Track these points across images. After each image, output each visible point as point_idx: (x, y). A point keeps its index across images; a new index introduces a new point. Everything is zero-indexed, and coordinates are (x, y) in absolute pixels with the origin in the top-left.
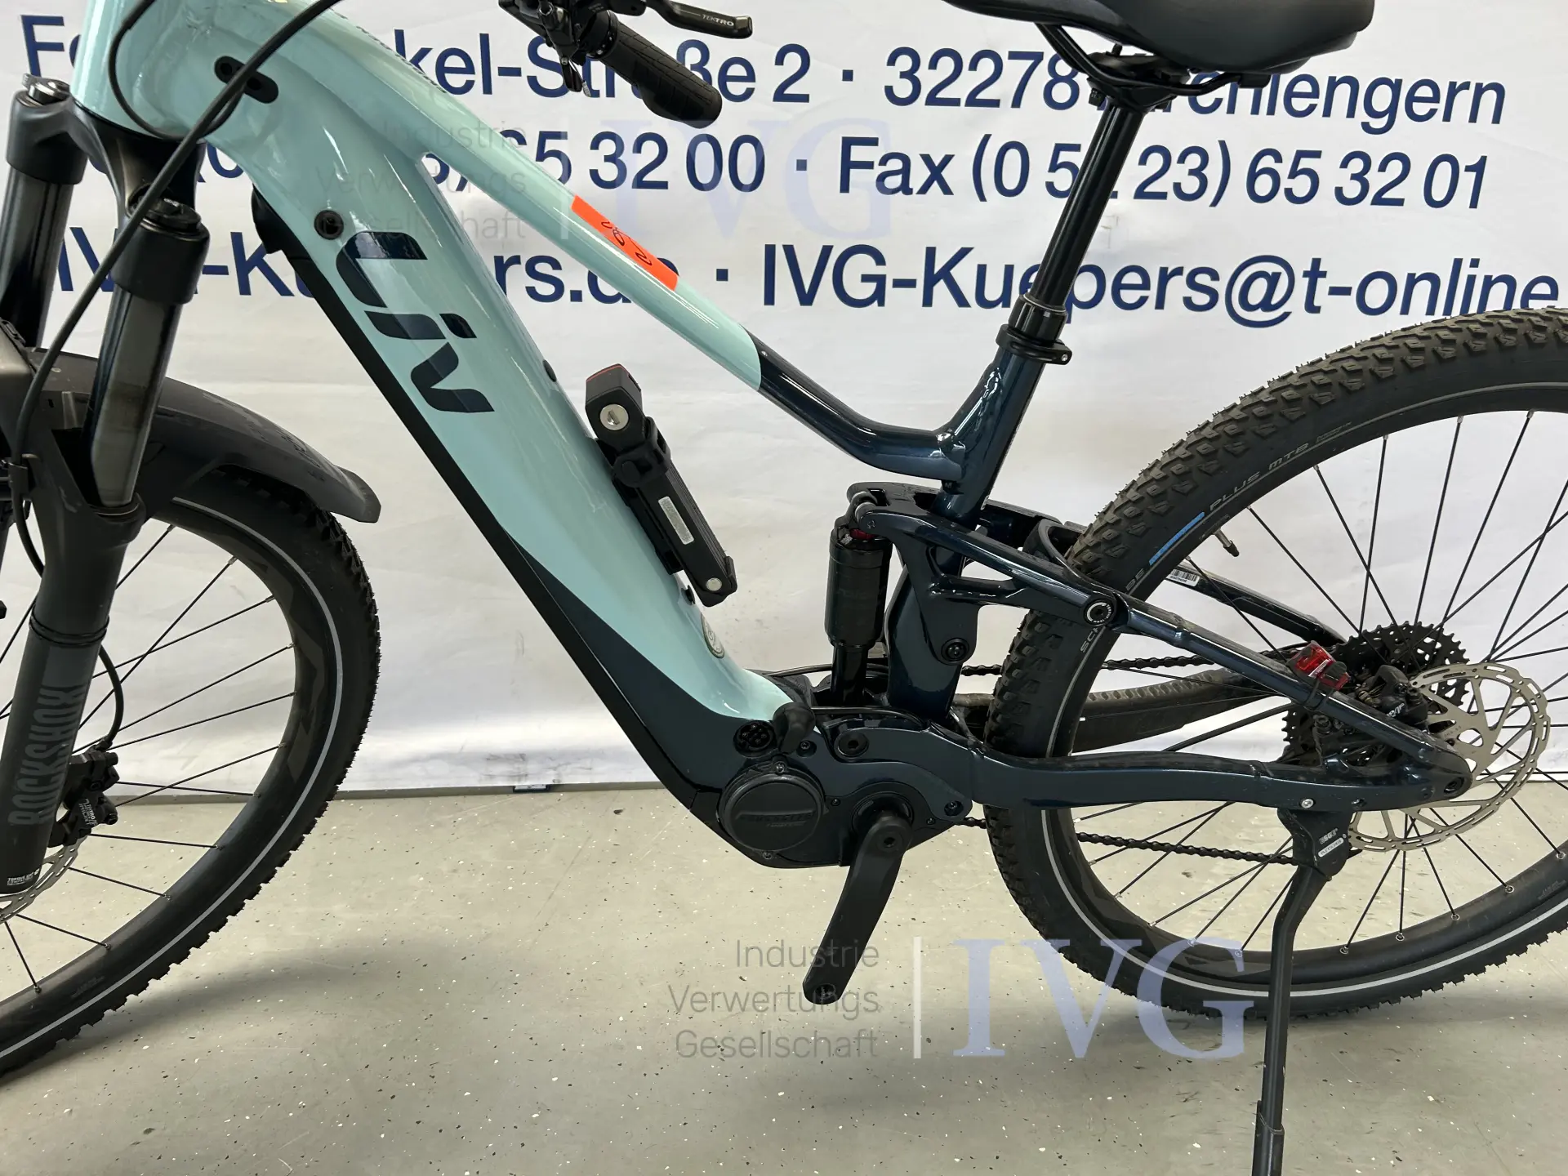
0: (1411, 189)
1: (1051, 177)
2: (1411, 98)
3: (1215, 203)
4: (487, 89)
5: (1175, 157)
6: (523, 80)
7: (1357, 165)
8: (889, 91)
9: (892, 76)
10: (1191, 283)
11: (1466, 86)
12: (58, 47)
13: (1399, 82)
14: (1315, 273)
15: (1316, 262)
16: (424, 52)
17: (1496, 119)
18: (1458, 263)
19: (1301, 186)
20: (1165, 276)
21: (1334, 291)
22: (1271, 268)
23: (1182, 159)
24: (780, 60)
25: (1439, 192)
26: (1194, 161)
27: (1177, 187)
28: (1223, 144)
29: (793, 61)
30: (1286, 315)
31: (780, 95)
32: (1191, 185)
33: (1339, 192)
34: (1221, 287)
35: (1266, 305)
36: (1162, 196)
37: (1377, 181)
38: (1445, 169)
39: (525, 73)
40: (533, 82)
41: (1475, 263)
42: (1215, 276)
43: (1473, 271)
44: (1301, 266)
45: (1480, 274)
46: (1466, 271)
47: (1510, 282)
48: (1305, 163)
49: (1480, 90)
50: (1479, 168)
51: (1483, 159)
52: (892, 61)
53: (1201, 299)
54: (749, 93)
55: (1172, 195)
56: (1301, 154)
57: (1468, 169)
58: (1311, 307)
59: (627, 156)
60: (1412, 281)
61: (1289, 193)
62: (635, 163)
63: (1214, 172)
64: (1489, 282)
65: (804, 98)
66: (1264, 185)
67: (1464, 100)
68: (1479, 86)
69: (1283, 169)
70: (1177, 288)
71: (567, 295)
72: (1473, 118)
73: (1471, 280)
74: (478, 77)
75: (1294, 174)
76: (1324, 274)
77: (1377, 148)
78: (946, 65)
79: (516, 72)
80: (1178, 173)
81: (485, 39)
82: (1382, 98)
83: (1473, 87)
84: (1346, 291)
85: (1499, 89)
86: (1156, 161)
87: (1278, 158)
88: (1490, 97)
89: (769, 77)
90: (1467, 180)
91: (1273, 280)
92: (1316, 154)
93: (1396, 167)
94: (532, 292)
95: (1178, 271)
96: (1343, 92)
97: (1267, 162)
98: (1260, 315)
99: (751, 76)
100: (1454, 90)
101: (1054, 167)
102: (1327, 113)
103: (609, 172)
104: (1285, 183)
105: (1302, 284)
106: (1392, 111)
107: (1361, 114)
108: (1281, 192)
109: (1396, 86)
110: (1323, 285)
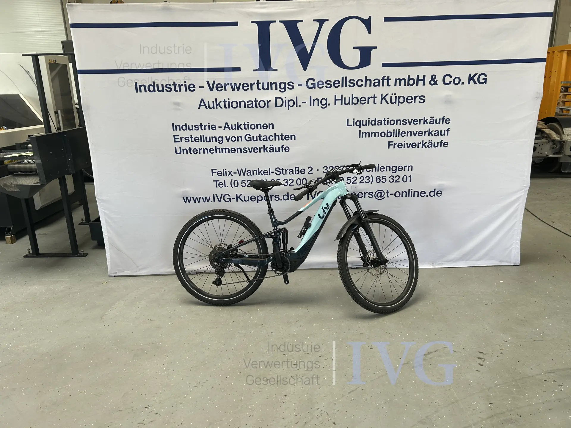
0: (401, 180)
1: (347, 181)
2: (398, 168)
3: (371, 183)
4: (270, 174)
5: (365, 178)
6: (275, 173)
7: (392, 177)
8: (324, 172)
9: (324, 170)
10: (369, 194)
11: (406, 166)
12: (216, 173)
13: (396, 166)
14: (388, 192)
15: (388, 190)
16: (262, 171)
17: (412, 170)
18: (409, 190)
19: (384, 180)
20: (365, 193)
21: (391, 194)
22: (381, 192)
23: (366, 178)
24: (308, 169)
25: (405, 180)
26: (368, 178)
27: (366, 182)
28: (372, 176)
29: (310, 169)
30: (384, 198)
31: (309, 173)
32: (368, 181)
33: (390, 181)
34: (374, 194)
35: (381, 197)
36: (364, 183)
37: (395, 179)
38: (405, 178)
39: (275, 172)
40: (276, 173)
41: (412, 190)
42: (372, 193)
43: (412, 191)
44: (385, 191)
45: (413, 191)
46: (411, 191)
47: (418, 192)
48: (384, 177)
49: (409, 167)
50: (410, 177)
51: (411, 176)
52: (324, 168)
53: (371, 196)
54: (304, 173)
55: (365, 183)
56: (383, 176)
57: (409, 177)
58: (388, 197)
59: (288, 182)
60: (402, 192)
61: (382, 181)
62: (289, 182)
63: (371, 179)
64: (414, 192)
65: (312, 173)
66: (378, 181)
67: (406, 168)
68: (408, 166)
69: (381, 178)
70: (367, 195)
71: (280, 200)
72: (408, 170)
73: (412, 192)
74: (269, 173)
75: (382, 179)
76: (389, 192)
77: (395, 175)
78: (331, 168)
79: (274, 172)
80: (365, 180)
81: (270, 169)
82: (394, 168)
83: (407, 166)
84: (393, 194)
85: (412, 166)
86: (362, 178)
87: (380, 177)
88: (410, 168)
89: (307, 171)
90: (409, 179)
91: (381, 193)
92: (386, 176)
93: (398, 177)
94: (275, 199)
95: (367, 193)
96: (388, 168)
97: (378, 178)
98: (380, 198)
99: (305, 171)
100: (405, 167)
101: (347, 180)
102: (386, 171)
103: (286, 184)
104: (381, 180)
105: (386, 194)
106: (396, 170)
107: (391, 171)
108: (381, 181)
109: (396, 167)
110: (389, 194)
